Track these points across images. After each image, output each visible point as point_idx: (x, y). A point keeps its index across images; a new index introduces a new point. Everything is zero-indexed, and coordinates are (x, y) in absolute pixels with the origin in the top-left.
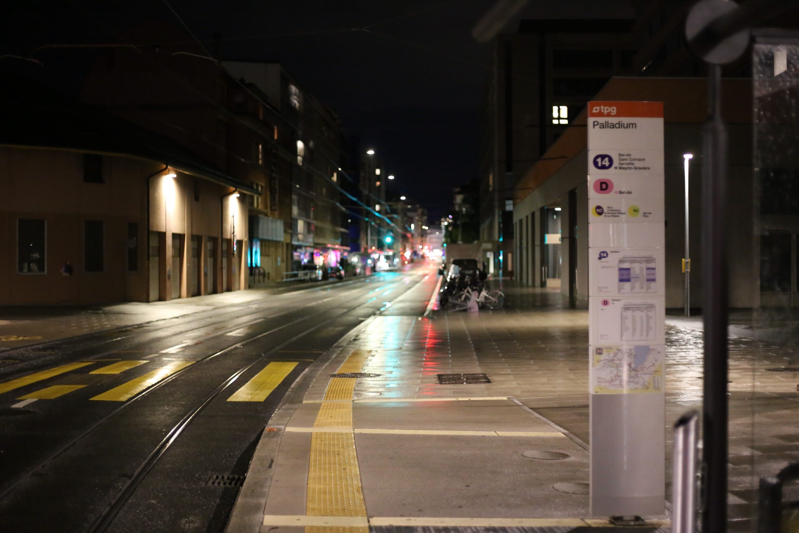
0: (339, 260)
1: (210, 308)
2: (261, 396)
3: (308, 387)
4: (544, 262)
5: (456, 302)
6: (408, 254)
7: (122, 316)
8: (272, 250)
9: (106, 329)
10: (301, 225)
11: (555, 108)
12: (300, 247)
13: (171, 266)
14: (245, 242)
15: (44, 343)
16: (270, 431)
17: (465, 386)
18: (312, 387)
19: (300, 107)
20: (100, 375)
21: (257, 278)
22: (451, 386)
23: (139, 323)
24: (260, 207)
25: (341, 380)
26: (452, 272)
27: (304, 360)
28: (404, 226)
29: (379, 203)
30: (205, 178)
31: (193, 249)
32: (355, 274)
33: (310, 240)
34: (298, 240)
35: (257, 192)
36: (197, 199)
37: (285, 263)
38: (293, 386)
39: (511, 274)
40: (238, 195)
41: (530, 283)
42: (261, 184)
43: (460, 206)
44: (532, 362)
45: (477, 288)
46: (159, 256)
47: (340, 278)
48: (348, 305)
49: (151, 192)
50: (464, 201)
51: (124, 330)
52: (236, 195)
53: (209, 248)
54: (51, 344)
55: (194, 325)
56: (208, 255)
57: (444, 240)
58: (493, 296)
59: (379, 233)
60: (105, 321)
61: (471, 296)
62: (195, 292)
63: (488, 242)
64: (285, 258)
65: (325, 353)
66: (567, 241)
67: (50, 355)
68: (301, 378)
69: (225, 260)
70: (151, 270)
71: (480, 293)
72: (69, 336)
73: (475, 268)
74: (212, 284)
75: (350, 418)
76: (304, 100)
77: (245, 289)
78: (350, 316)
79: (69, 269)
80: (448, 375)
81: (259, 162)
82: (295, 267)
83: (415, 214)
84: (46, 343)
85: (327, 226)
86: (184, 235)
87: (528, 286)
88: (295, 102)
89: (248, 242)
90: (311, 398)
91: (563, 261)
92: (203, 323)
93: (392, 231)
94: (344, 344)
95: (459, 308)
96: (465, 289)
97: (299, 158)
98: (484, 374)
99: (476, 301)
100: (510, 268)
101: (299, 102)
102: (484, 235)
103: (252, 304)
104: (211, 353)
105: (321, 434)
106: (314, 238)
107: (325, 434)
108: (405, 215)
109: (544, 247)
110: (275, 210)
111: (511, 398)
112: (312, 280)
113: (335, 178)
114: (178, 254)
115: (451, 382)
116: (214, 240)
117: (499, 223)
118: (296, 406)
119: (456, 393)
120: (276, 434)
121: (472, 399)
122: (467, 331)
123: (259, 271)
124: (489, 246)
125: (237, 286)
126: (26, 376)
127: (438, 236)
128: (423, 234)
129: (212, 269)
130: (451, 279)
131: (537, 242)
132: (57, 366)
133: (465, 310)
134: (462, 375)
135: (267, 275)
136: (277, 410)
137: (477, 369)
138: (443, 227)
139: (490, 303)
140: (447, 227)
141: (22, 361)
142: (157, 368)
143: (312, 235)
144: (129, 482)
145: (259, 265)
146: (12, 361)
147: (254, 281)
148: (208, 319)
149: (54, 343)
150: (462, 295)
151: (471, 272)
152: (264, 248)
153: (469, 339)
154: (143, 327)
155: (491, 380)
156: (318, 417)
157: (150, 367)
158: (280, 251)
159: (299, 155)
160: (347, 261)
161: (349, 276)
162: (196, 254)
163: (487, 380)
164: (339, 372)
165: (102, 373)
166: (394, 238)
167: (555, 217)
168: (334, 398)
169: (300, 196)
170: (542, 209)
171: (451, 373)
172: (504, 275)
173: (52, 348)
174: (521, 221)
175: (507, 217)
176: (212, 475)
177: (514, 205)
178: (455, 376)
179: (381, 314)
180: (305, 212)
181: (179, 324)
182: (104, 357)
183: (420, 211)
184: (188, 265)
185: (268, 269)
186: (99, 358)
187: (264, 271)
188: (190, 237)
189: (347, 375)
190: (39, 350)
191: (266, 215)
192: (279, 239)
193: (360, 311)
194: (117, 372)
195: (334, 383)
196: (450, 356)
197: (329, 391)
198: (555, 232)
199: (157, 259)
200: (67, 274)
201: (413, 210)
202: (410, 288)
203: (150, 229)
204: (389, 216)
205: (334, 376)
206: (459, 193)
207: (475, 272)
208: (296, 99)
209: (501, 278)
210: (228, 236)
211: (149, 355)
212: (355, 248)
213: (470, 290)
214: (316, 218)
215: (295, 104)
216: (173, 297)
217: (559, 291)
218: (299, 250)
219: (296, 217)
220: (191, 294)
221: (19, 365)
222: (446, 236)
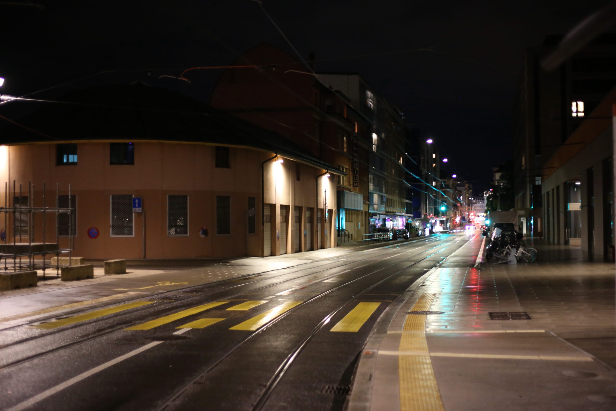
0: (405, 224)
1: (311, 261)
2: (355, 328)
3: (390, 321)
4: (567, 225)
5: (499, 256)
6: (458, 219)
7: (244, 267)
8: (354, 217)
9: (234, 277)
10: (376, 198)
11: (574, 104)
12: (375, 214)
13: (280, 230)
14: (334, 210)
15: (191, 287)
16: (367, 354)
17: (511, 321)
18: (393, 321)
19: (374, 107)
20: (234, 311)
21: (343, 238)
22: (501, 321)
23: (258, 272)
24: (346, 184)
25: (415, 316)
26: (495, 234)
27: (385, 301)
28: (455, 197)
29: (435, 180)
30: (304, 163)
31: (296, 217)
32: (418, 235)
33: (383, 209)
34: (374, 210)
35: (342, 172)
36: (298, 179)
37: (364, 226)
38: (378, 320)
39: (540, 234)
40: (329, 175)
41: (556, 242)
42: (346, 166)
43: (498, 181)
44: (563, 303)
45: (515, 245)
46: (271, 222)
47: (406, 238)
48: (414, 259)
49: (264, 173)
50: (502, 178)
51: (247, 278)
52: (328, 175)
53: (307, 216)
54: (195, 288)
55: (299, 274)
56: (307, 221)
57: (486, 208)
58: (527, 252)
59: (435, 203)
60: (233, 271)
61: (511, 252)
62: (298, 250)
63: (521, 209)
64: (364, 224)
65: (400, 296)
66: (586, 208)
67: (196, 296)
68: (384, 314)
69: (319, 225)
70: (265, 233)
71: (517, 250)
72: (207, 282)
73: (513, 230)
74: (310, 242)
75: (425, 345)
76: (378, 103)
77: (334, 247)
78: (417, 267)
79: (205, 232)
80: (497, 313)
81: (344, 150)
82: (371, 230)
83: (463, 188)
84: (192, 287)
85: (396, 198)
86: (289, 206)
87: (554, 244)
88: (371, 103)
89: (336, 211)
90: (393, 330)
91: (582, 225)
92: (306, 272)
93: (445, 202)
94: (414, 288)
95: (501, 261)
96: (506, 246)
97: (374, 147)
98: (525, 312)
99: (515, 256)
100: (539, 230)
101: (373, 104)
102: (519, 204)
103: (341, 259)
104: (314, 295)
105: (406, 356)
106: (385, 208)
107: (409, 356)
108: (456, 189)
109: (567, 213)
110: (357, 187)
111: (548, 331)
112: (385, 240)
113: (401, 162)
114: (284, 220)
115: (500, 318)
116: (311, 210)
117: (531, 195)
118: (383, 335)
119: (504, 327)
120: (370, 356)
121: (518, 331)
122: (509, 279)
123: (345, 233)
124: (523, 212)
125: (328, 245)
126: (179, 312)
127: (482, 205)
128: (470, 204)
129: (310, 232)
130: (494, 238)
131: (562, 209)
132: (201, 304)
133: (506, 263)
134: (508, 313)
135: (350, 236)
136: (368, 338)
137: (519, 309)
138: (485, 198)
139: (526, 257)
140: (488, 198)
141: (176, 300)
142: (275, 306)
143: (384, 206)
144: (264, 390)
145: (344, 228)
146: (169, 300)
147: (341, 241)
148: (309, 270)
149: (197, 287)
150: (504, 251)
151: (509, 233)
152: (348, 215)
153: (511, 285)
154: (261, 275)
155: (531, 317)
156: (401, 344)
157: (270, 305)
158: (360, 217)
159: (374, 144)
160: (411, 225)
161: (413, 237)
162: (298, 220)
163: (528, 317)
164: (413, 310)
165: (236, 309)
166: (447, 207)
167: (576, 189)
168: (411, 329)
169: (374, 175)
170: (565, 183)
171: (499, 311)
172: (534, 235)
173: (197, 291)
174: (548, 193)
175: (537, 190)
176: (325, 386)
177: (542, 180)
178: (503, 314)
179: (440, 266)
180: (379, 188)
181: (288, 274)
182: (235, 298)
183: (467, 186)
184: (292, 229)
185: (351, 231)
186: (232, 299)
187: (348, 233)
188: (294, 208)
189: (419, 312)
190: (187, 292)
191: (350, 190)
192: (359, 209)
193: (424, 264)
194: (246, 309)
195: (409, 318)
196: (497, 298)
197: (406, 325)
198: (576, 202)
199: (269, 224)
200: (204, 236)
201: (462, 185)
202: (461, 246)
203: (264, 202)
204: (444, 190)
205: (409, 313)
206: (497, 171)
207: (513, 233)
208: (371, 102)
209: (532, 238)
210: (321, 206)
211: (268, 296)
212: (417, 215)
213: (510, 247)
214: (386, 193)
215: (371, 105)
216: (281, 253)
217: (580, 248)
218: (374, 217)
219: (372, 192)
220: (294, 251)
221: (175, 303)
222: (487, 205)
